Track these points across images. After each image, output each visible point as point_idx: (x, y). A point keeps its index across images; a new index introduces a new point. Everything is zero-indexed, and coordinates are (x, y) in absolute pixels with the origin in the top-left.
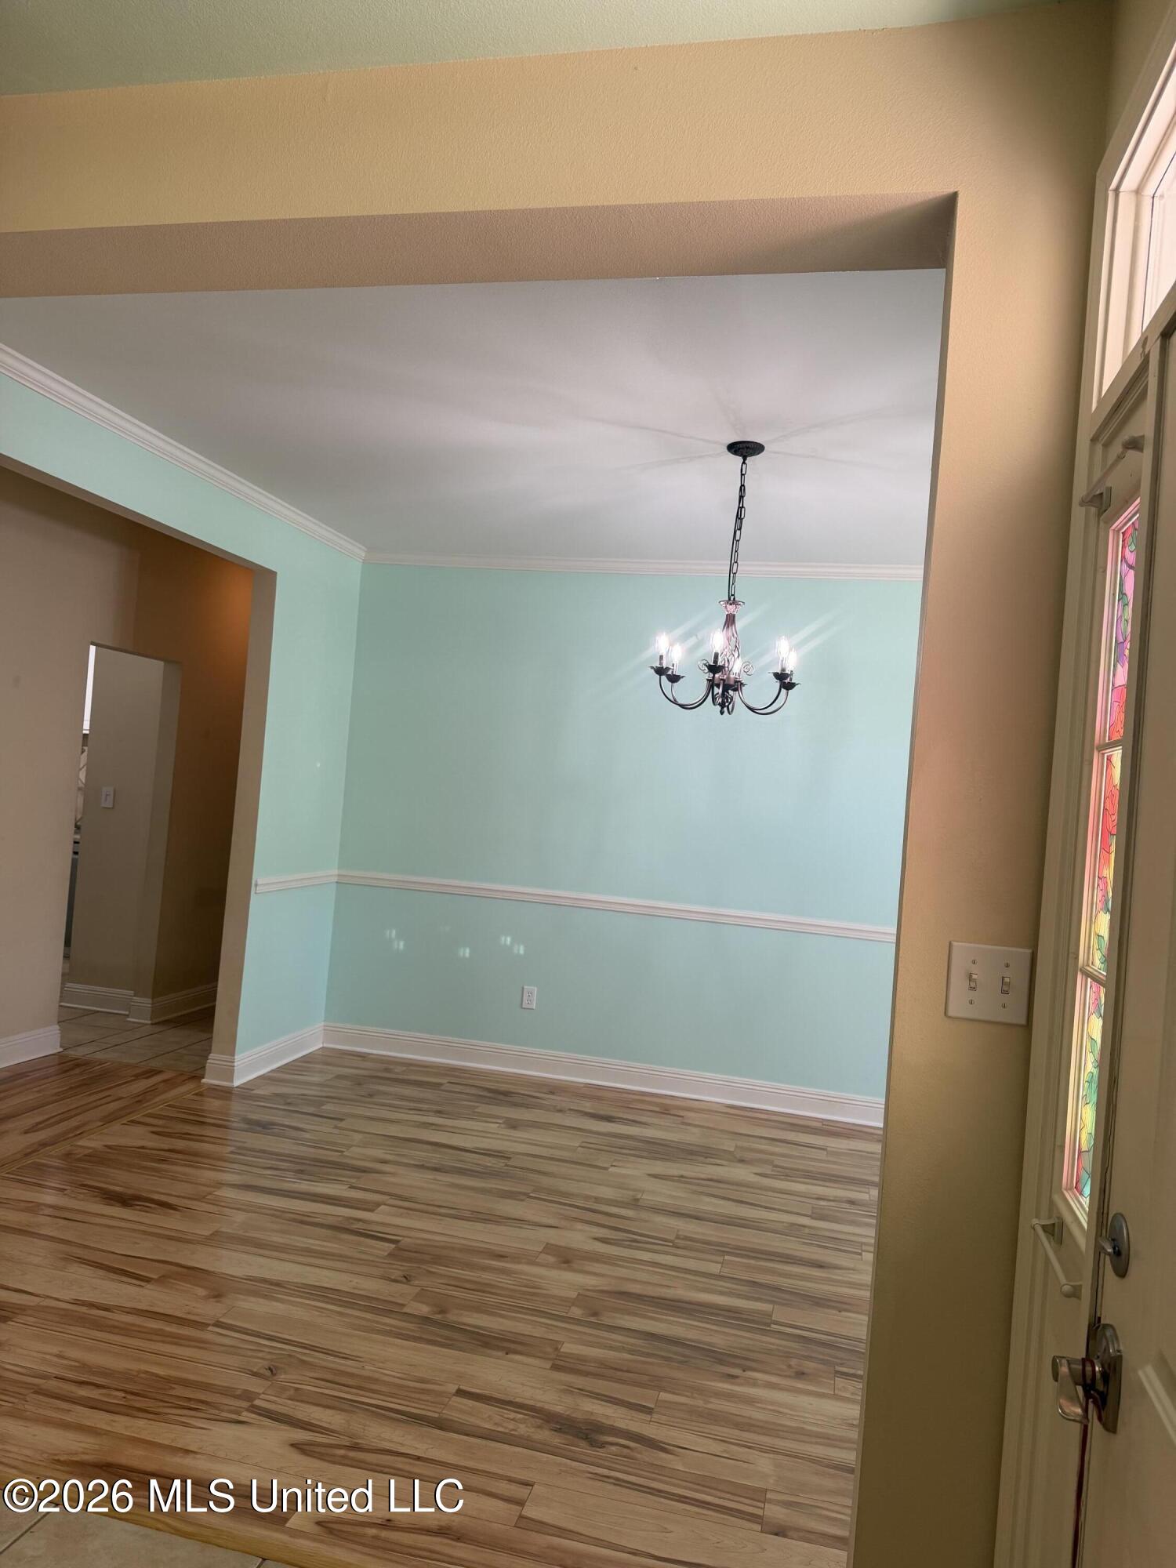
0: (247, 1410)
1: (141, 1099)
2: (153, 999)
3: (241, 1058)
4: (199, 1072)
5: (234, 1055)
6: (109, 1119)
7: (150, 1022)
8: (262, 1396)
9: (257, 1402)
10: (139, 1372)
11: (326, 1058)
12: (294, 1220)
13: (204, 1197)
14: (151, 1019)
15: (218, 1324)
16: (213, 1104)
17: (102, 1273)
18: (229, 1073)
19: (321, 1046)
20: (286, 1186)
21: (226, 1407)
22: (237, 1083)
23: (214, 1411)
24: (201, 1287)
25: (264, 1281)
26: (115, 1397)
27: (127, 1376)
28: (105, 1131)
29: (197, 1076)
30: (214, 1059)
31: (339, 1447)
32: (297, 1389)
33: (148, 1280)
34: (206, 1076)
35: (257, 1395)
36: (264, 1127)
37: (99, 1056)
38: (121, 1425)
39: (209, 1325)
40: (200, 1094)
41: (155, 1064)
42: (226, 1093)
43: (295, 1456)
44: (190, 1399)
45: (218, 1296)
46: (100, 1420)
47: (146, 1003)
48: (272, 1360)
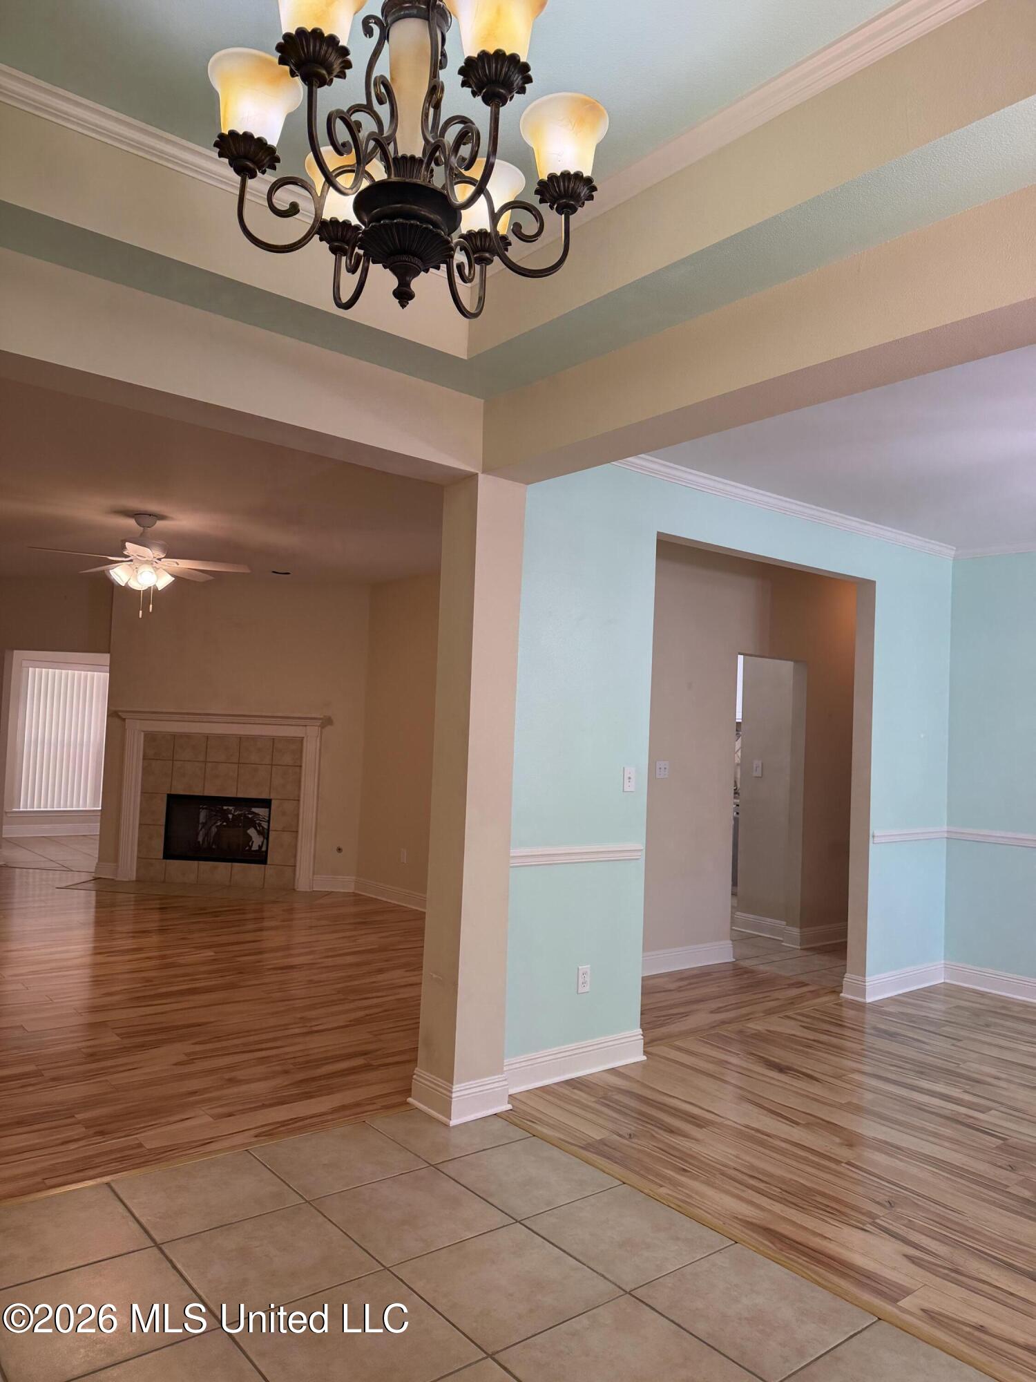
0: (870, 1224)
1: (792, 1002)
2: (801, 928)
3: (871, 980)
4: (838, 989)
5: (865, 976)
6: (769, 1012)
7: (799, 948)
8: (882, 1218)
9: (878, 1221)
10: (791, 1179)
11: (948, 991)
12: (914, 1107)
13: (840, 1077)
14: (800, 946)
15: (849, 1163)
16: (849, 1013)
17: (765, 1112)
18: (863, 992)
19: (942, 981)
20: (909, 1081)
21: (855, 1218)
22: (869, 1000)
23: (845, 1218)
24: (839, 1137)
25: (886, 1143)
26: (775, 1191)
27: (783, 1180)
28: (765, 1020)
29: (836, 991)
30: (849, 978)
31: (944, 1268)
32: (910, 1221)
33: (797, 1124)
34: (843, 991)
35: (878, 1217)
36: (892, 1036)
37: (762, 968)
38: (777, 1208)
39: (842, 1162)
40: (840, 1005)
41: (803, 978)
42: (861, 1007)
43: (905, 1262)
44: (828, 1206)
45: (850, 1145)
46: (764, 1201)
47: (796, 931)
48: (892, 1197)
